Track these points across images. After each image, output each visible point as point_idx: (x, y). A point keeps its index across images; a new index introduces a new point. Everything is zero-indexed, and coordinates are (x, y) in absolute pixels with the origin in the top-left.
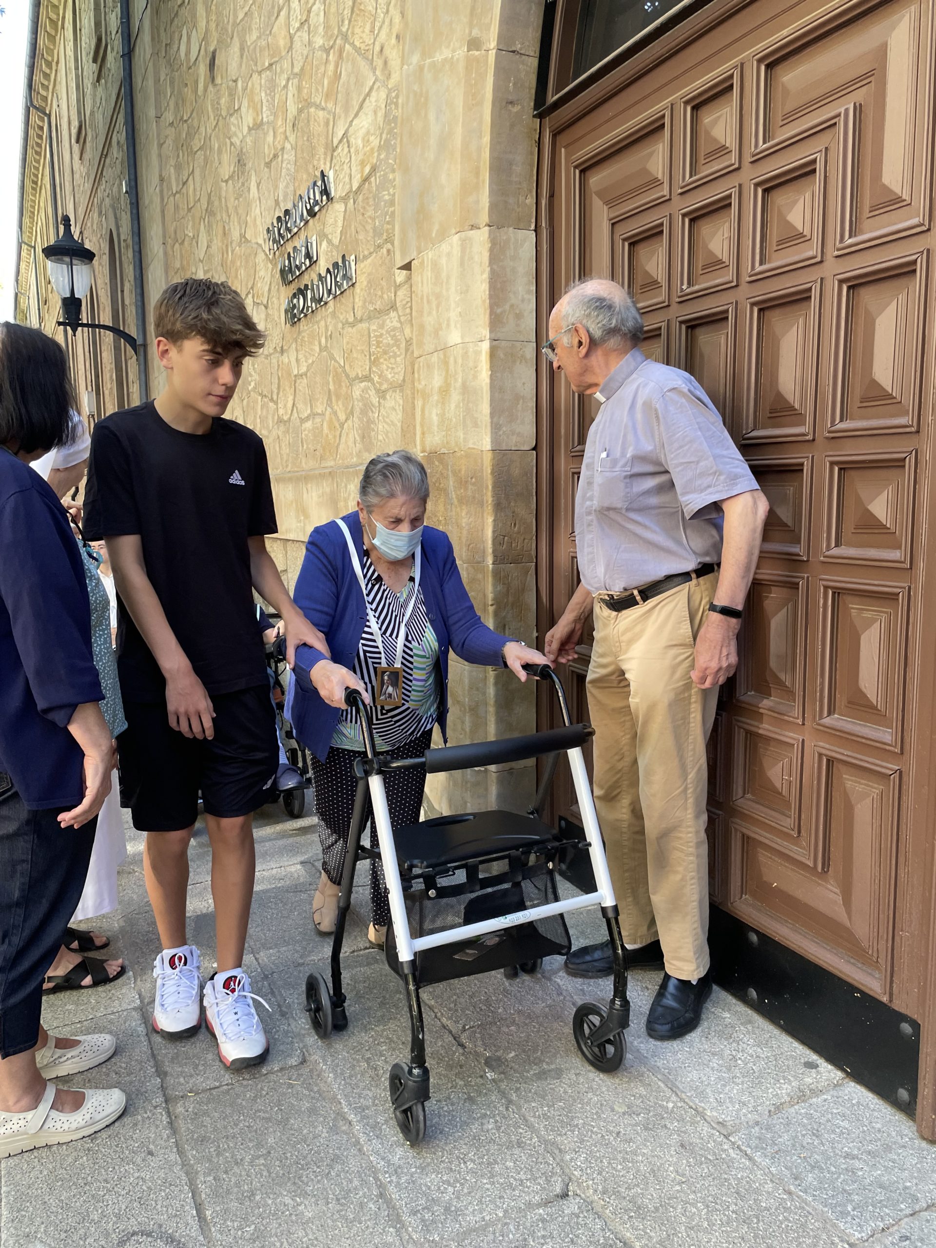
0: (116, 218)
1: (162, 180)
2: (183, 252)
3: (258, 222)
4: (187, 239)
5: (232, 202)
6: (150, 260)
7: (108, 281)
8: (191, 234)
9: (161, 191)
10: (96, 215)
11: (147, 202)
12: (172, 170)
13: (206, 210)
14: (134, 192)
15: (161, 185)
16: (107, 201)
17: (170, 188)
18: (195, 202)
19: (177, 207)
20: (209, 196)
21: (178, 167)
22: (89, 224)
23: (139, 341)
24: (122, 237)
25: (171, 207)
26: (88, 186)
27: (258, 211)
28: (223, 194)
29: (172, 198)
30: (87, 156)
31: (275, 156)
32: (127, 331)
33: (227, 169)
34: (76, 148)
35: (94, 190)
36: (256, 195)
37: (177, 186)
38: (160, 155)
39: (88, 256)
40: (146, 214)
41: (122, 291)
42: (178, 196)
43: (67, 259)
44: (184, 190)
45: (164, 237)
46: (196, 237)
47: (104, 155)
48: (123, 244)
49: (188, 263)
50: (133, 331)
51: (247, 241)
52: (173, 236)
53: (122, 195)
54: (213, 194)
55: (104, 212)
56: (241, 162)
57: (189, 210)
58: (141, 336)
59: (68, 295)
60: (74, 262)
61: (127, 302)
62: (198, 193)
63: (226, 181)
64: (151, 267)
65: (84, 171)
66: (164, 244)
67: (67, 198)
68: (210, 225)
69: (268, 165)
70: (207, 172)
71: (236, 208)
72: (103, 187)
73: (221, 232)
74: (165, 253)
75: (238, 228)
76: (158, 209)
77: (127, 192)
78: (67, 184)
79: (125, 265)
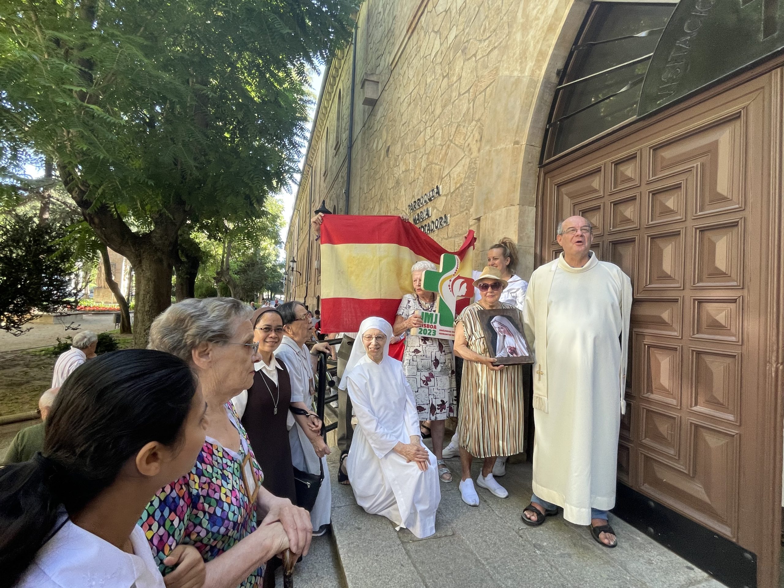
0: (337, 201)
1: (360, 188)
3: (404, 203)
4: (369, 208)
5: (392, 196)
9: (360, 193)
10: (328, 200)
11: (353, 196)
12: (365, 185)
13: (380, 199)
14: (348, 193)
15: (360, 190)
16: (334, 196)
17: (363, 191)
18: (375, 196)
19: (366, 198)
20: (382, 194)
21: (368, 185)
24: (340, 208)
25: (363, 197)
26: (326, 191)
27: (404, 199)
28: (388, 193)
29: (364, 195)
30: (327, 181)
31: (414, 181)
33: (391, 184)
34: (323, 178)
35: (329, 192)
36: (404, 194)
37: (367, 190)
38: (360, 181)
40: (351, 200)
42: (367, 194)
44: (370, 192)
47: (335, 181)
48: (339, 210)
51: (397, 209)
53: (342, 194)
55: (332, 199)
56: (398, 182)
57: (371, 199)
62: (376, 193)
63: (390, 189)
65: (325, 186)
67: (316, 195)
68: (380, 204)
69: (410, 184)
70: (381, 186)
71: (394, 199)
72: (332, 191)
73: (385, 206)
75: (394, 205)
76: (358, 199)
77: (344, 193)
78: (317, 190)
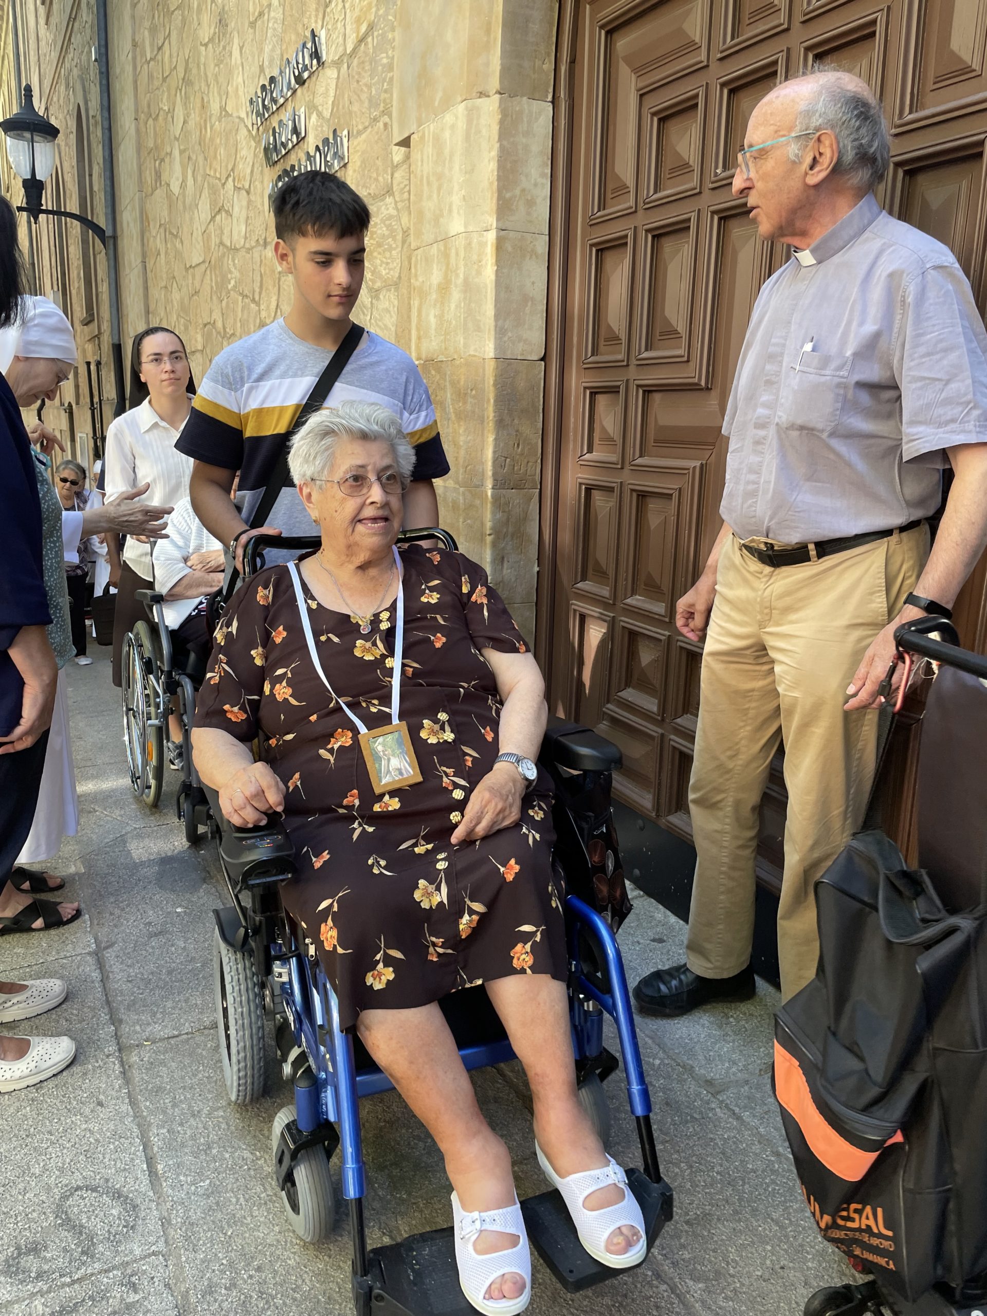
0: (84, 91)
1: (135, 45)
2: (158, 129)
3: (241, 93)
4: (161, 113)
5: (212, 70)
6: (120, 137)
7: (74, 163)
8: (166, 108)
9: (134, 58)
10: (63, 88)
11: (118, 71)
12: (146, 33)
13: (183, 79)
14: (104, 59)
15: (134, 52)
16: (76, 72)
17: (143, 54)
18: (171, 71)
19: (151, 77)
20: (187, 62)
21: (153, 30)
22: (55, 99)
23: (109, 233)
24: (91, 113)
25: (143, 79)
26: (55, 55)
27: (240, 80)
28: (203, 60)
29: (146, 66)
30: (54, 20)
31: (261, 14)
32: (95, 221)
33: (206, 31)
34: (42, 10)
35: (61, 59)
36: (239, 62)
37: (152, 51)
38: (133, 17)
39: (51, 132)
40: (116, 86)
41: (91, 175)
42: (152, 63)
43: (28, 135)
44: (159, 57)
45: (137, 111)
46: (171, 111)
47: (72, 19)
48: (91, 121)
49: (163, 141)
50: (102, 222)
51: (228, 115)
52: (146, 110)
53: (92, 64)
54: (190, 60)
55: (71, 85)
56: (222, 23)
57: (164, 79)
58: (110, 227)
59: (28, 176)
60: (36, 138)
61: (96, 188)
62: (174, 60)
63: (206, 45)
64: (122, 147)
65: (51, 38)
66: (136, 119)
67: (32, 70)
68: (187, 97)
69: (253, 24)
70: (184, 36)
71: (216, 77)
72: (70, 56)
73: (199, 105)
74: (138, 131)
75: (217, 99)
76: (131, 78)
77: (96, 60)
78: (32, 53)
79: (94, 145)
